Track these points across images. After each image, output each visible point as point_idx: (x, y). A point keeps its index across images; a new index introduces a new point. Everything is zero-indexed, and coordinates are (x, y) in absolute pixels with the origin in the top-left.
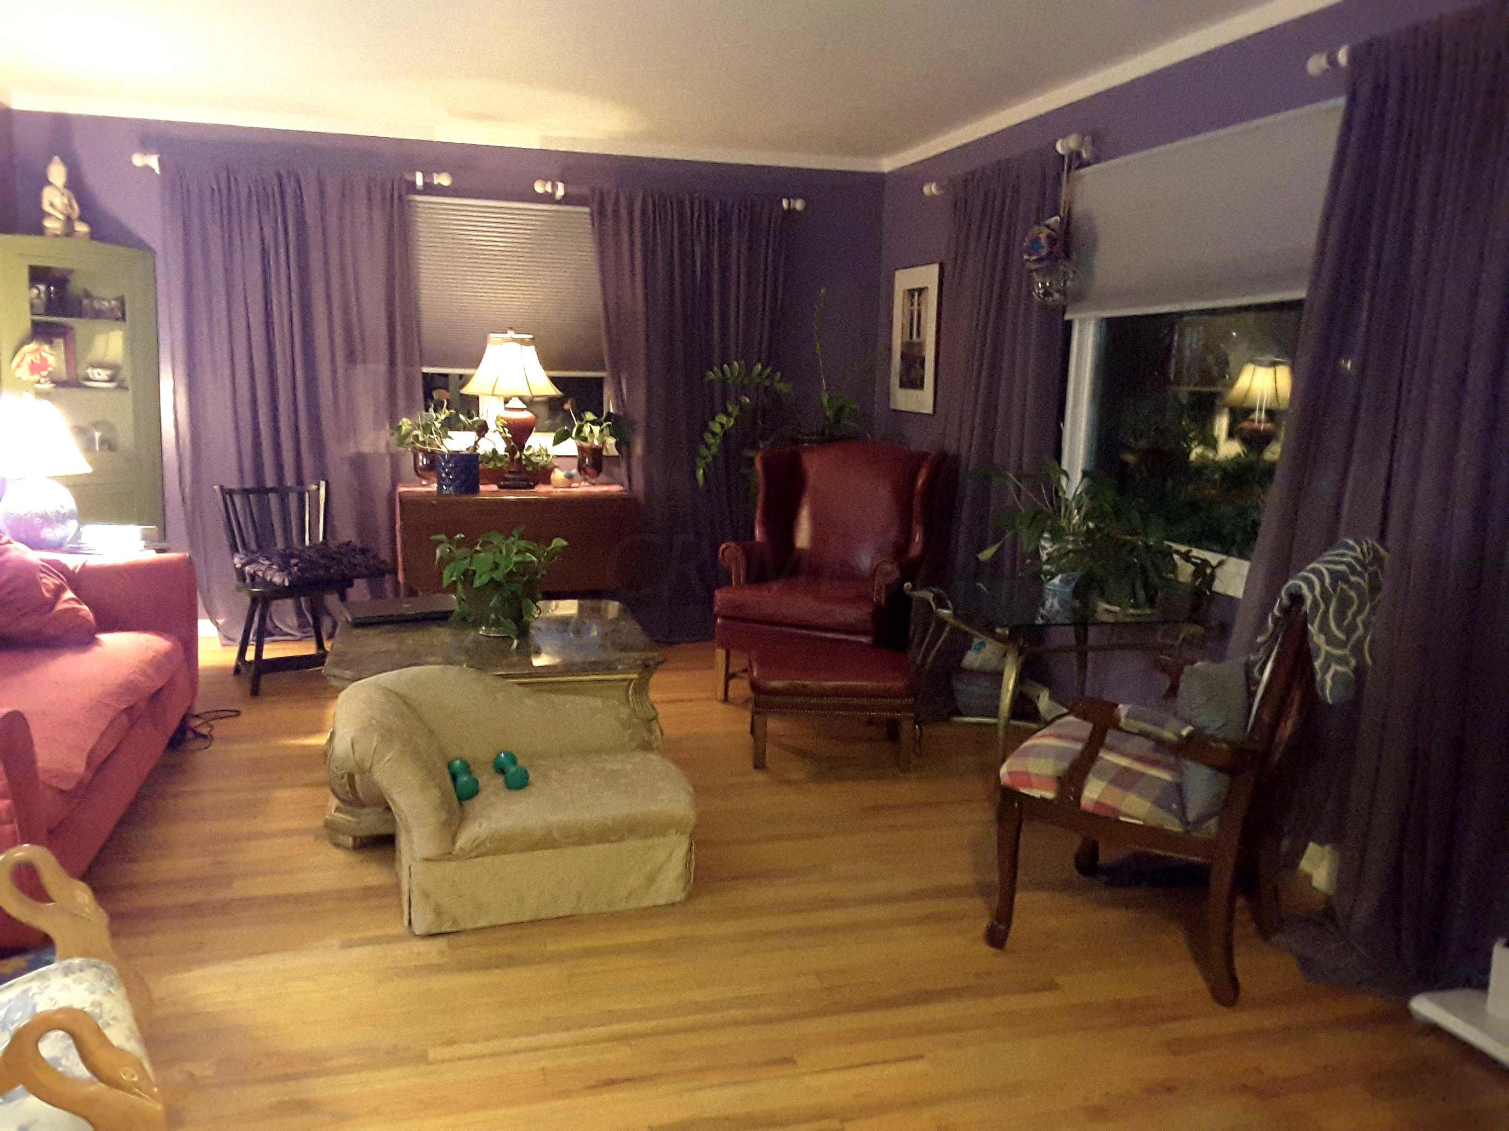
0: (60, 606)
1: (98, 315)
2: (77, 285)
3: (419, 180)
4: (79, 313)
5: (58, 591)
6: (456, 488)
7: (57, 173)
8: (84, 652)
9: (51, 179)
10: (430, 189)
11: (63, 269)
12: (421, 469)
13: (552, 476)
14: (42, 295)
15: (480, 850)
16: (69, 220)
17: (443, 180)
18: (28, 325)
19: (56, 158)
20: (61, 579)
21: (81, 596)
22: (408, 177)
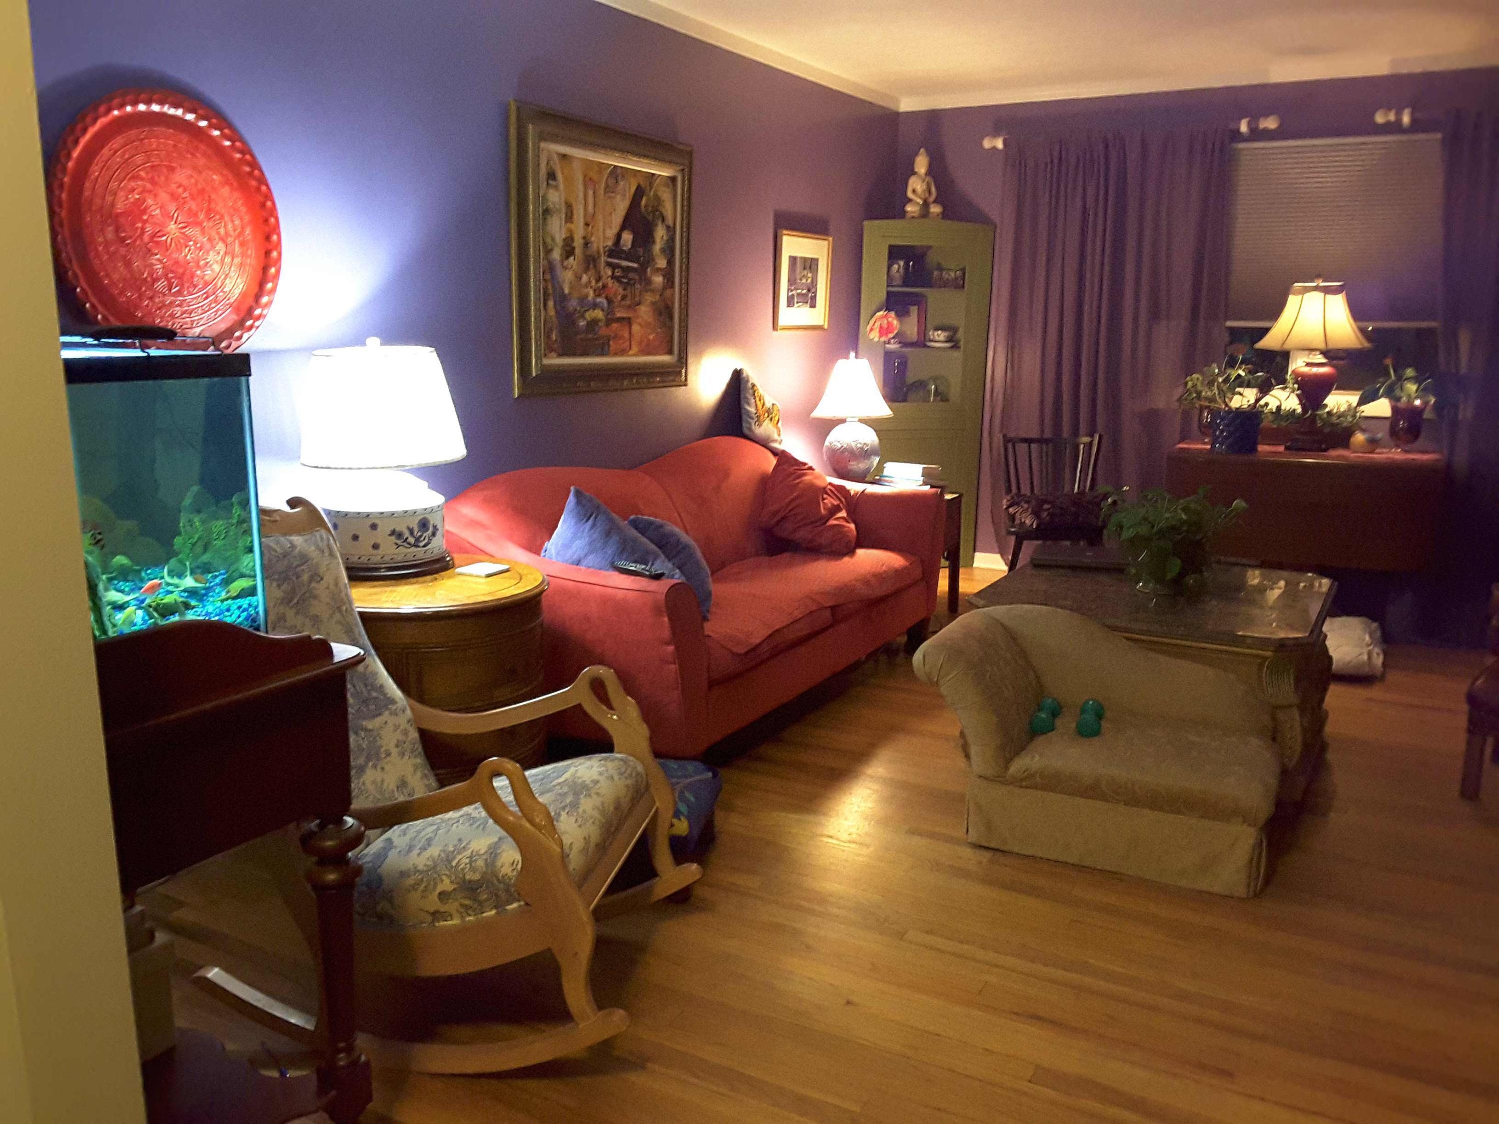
0: (832, 522)
1: (945, 284)
2: (932, 258)
3: (1244, 128)
4: (928, 284)
5: (836, 509)
6: (1228, 448)
7: (921, 164)
8: (837, 560)
9: (916, 170)
10: (1256, 134)
11: (922, 247)
12: (1205, 427)
13: (1352, 440)
14: (901, 270)
15: (1027, 781)
16: (926, 205)
17: (1270, 123)
18: (883, 296)
19: (922, 150)
20: (840, 500)
21: (852, 516)
22: (1232, 126)
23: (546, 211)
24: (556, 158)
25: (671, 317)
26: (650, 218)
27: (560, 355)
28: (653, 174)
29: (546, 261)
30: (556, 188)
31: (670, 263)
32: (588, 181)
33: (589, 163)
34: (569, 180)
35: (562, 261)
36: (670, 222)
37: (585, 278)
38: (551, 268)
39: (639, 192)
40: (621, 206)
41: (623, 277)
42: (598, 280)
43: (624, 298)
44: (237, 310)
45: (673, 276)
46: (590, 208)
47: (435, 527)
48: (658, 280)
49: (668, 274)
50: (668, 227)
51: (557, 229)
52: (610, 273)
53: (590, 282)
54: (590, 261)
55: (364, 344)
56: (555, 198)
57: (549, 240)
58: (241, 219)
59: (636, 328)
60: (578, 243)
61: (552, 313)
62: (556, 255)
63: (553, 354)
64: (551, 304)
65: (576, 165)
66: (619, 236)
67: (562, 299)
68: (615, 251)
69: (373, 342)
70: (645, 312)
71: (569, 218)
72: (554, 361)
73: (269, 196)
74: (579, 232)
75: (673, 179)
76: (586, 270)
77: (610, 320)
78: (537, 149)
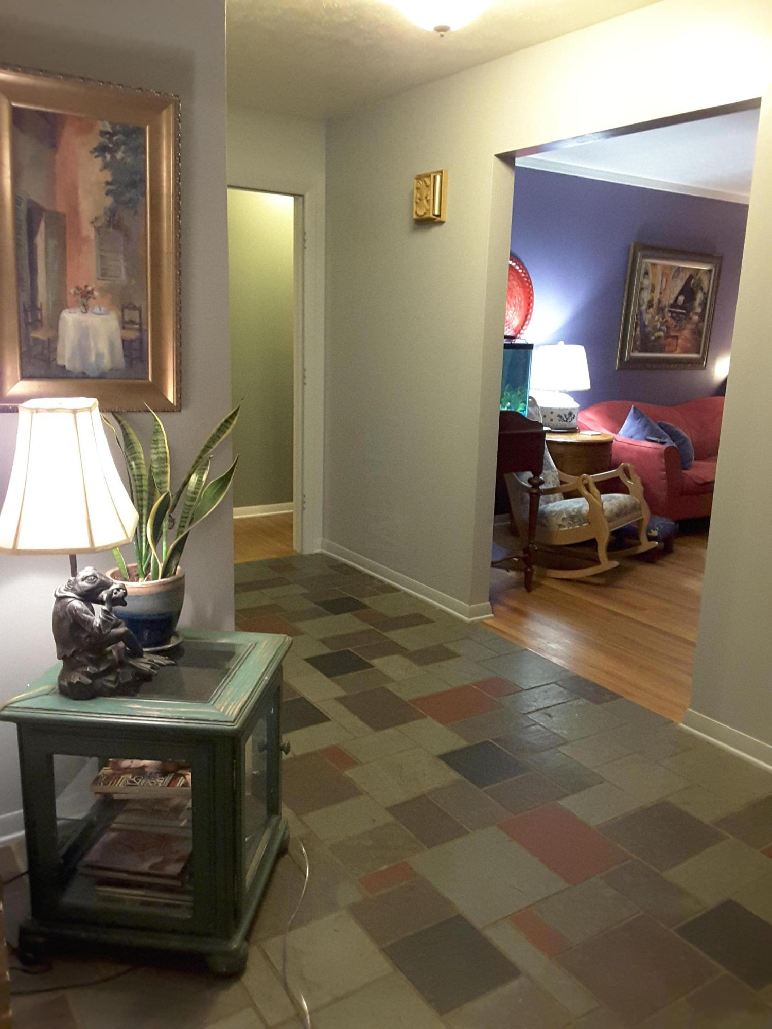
23: (642, 289)
24: (649, 265)
25: (701, 336)
26: (695, 289)
27: (640, 351)
28: (699, 269)
29: (638, 311)
30: (648, 278)
31: (704, 310)
32: (664, 274)
33: (665, 267)
34: (655, 275)
35: (646, 311)
36: (706, 290)
37: (657, 318)
38: (640, 313)
39: (691, 277)
40: (679, 284)
41: (676, 317)
42: (664, 318)
43: (675, 327)
44: (515, 331)
45: (704, 316)
46: (664, 287)
47: (574, 416)
48: (696, 318)
49: (702, 316)
50: (704, 293)
51: (646, 296)
52: (670, 315)
53: (659, 319)
54: (661, 310)
55: (557, 344)
56: (646, 282)
57: (641, 301)
58: (521, 298)
59: (680, 341)
60: (656, 301)
61: (638, 333)
62: (644, 307)
63: (636, 352)
64: (638, 329)
65: (659, 267)
66: (677, 298)
67: (644, 326)
68: (675, 305)
69: (562, 343)
70: (686, 333)
71: (653, 291)
72: (637, 354)
73: (532, 289)
74: (657, 296)
75: (710, 271)
76: (658, 314)
77: (667, 336)
78: (641, 263)
